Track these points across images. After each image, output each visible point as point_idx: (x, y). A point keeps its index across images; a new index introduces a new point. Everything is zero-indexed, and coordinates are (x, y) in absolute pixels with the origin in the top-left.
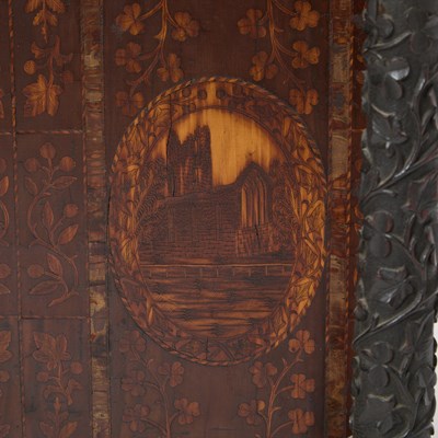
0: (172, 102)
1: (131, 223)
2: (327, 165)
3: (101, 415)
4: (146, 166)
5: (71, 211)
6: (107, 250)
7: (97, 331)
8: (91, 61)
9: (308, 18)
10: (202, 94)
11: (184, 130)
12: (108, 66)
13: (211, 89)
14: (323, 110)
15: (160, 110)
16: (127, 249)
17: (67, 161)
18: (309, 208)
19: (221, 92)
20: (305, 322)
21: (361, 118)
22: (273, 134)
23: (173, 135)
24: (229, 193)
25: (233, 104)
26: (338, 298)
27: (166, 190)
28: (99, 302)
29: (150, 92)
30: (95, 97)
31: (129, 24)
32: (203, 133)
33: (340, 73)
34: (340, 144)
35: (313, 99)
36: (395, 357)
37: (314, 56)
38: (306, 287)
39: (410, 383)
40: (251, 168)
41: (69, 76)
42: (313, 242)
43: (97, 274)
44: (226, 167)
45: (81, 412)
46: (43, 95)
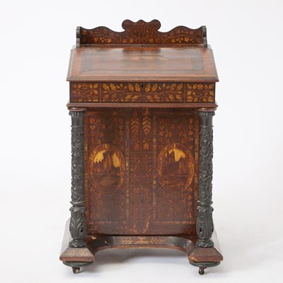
0: (168, 147)
1: (161, 168)
2: (194, 158)
3: (154, 203)
4: (164, 158)
5: (150, 166)
6: (156, 173)
7: (154, 187)
8: (154, 140)
9: (191, 133)
10: (173, 146)
11: (170, 152)
12: (157, 141)
14: (194, 148)
15: (166, 149)
16: (160, 173)
17: (150, 157)
18: (191, 165)
19: (176, 146)
20: (190, 186)
21: (200, 149)
22: (185, 153)
23: (168, 153)
24: (178, 162)
25: (178, 148)
26: (196, 181)
27: (167, 163)
28: (155, 182)
29: (164, 145)
30: (155, 146)
31: (161, 134)
32: (173, 152)
33: (196, 142)
34: (196, 154)
35: (192, 147)
36: (205, 186)
37: (192, 140)
38: (191, 179)
39: (208, 190)
40: (181, 158)
41: (151, 143)
42: (192, 172)
43: (155, 177)
44: (177, 158)
45: (151, 202)
46: (146, 146)
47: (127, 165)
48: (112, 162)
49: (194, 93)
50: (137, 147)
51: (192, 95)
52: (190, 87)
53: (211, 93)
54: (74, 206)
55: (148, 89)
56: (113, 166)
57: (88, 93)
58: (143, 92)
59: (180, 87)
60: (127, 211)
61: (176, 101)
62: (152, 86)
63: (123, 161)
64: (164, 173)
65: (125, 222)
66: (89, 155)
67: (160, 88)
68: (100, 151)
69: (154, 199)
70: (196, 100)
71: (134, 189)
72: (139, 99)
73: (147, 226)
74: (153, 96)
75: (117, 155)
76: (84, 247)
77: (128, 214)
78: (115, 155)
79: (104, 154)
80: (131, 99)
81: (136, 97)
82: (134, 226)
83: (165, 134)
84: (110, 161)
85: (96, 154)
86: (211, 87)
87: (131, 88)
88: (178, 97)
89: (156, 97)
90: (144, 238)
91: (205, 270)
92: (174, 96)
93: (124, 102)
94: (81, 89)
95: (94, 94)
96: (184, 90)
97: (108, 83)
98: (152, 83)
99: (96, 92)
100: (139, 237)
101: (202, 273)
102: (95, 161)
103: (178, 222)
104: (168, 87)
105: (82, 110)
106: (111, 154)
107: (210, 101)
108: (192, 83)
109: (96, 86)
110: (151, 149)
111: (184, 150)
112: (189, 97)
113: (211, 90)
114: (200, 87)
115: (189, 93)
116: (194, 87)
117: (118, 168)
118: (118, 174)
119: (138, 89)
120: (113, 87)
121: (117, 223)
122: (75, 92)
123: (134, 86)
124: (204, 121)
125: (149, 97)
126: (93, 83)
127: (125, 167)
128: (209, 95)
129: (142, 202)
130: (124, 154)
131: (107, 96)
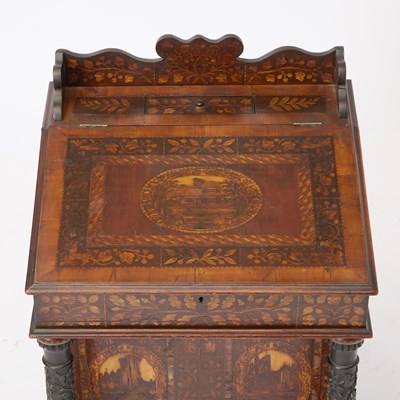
0: (257, 348)
1: (241, 382)
2: (312, 365)
4: (247, 366)
5: (219, 378)
6: (232, 389)
10: (268, 346)
11: (261, 356)
13: (271, 345)
14: (312, 350)
15: (253, 350)
16: (239, 389)
17: (218, 365)
18: (305, 377)
19: (275, 345)
22: (293, 357)
23: (257, 358)
24: (276, 374)
25: (278, 349)
27: (254, 373)
30: (229, 347)
32: (268, 356)
35: (308, 347)
40: (285, 367)
42: (306, 386)
43: (228, 396)
44: (276, 365)
46: (211, 346)
47: (171, 377)
48: (139, 373)
49: (319, 311)
50: (190, 348)
51: (313, 314)
52: (310, 301)
53: (358, 310)
55: (213, 305)
56: (140, 380)
59: (287, 300)
62: (222, 299)
63: (162, 369)
66: (89, 362)
67: (241, 303)
68: (112, 355)
70: (323, 322)
72: (193, 320)
75: (149, 362)
78: (144, 361)
79: (120, 360)
80: (176, 321)
81: (185, 318)
84: (134, 372)
85: (104, 361)
86: (358, 299)
87: (175, 303)
88: (282, 317)
89: (232, 317)
92: (274, 316)
93: (160, 326)
94: (60, 304)
95: (90, 313)
96: (296, 305)
97: (122, 294)
99: (95, 309)
102: (103, 371)
104: (259, 301)
106: (137, 360)
108: (315, 295)
109: (94, 299)
110: (220, 351)
111: (289, 352)
112: (308, 318)
113: (358, 305)
114: (334, 300)
115: (308, 310)
116: (321, 300)
117: (152, 382)
118: (152, 392)
119: (191, 304)
120: (134, 301)
123: (181, 299)
125: (216, 318)
127: (167, 380)
128: (352, 314)
130: (163, 359)
131: (120, 316)
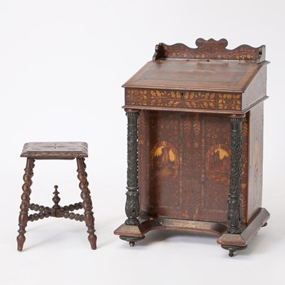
0: (214, 147)
1: (208, 164)
3: (203, 193)
4: (211, 156)
5: (199, 162)
6: (205, 168)
7: (202, 180)
8: (203, 141)
10: (218, 146)
11: (216, 151)
12: (205, 142)
15: (212, 148)
16: (207, 168)
17: (199, 155)
19: (221, 146)
22: (228, 152)
23: (214, 152)
24: (222, 161)
25: (223, 148)
28: (203, 176)
29: (212, 145)
30: (203, 145)
31: (209, 135)
32: (218, 152)
40: (225, 157)
41: (200, 143)
43: (203, 172)
44: (221, 157)
45: (200, 193)
46: (196, 145)
47: (181, 160)
48: (169, 157)
49: (224, 102)
50: (189, 145)
51: (222, 103)
52: (221, 97)
53: (238, 102)
54: (129, 191)
55: (186, 97)
56: (169, 160)
57: (139, 98)
58: (182, 99)
59: (213, 96)
60: (181, 199)
61: (210, 108)
62: (190, 94)
63: (177, 155)
64: (211, 168)
65: (178, 208)
67: (196, 97)
68: (159, 146)
69: (203, 191)
70: (226, 107)
71: (187, 181)
72: (179, 104)
73: (197, 212)
74: (190, 102)
75: (173, 151)
76: (135, 225)
77: (181, 201)
78: (171, 151)
79: (162, 149)
80: (173, 104)
81: (177, 103)
82: (186, 212)
83: (211, 136)
84: (167, 156)
85: (156, 149)
86: (238, 97)
87: (173, 95)
88: (211, 104)
89: (193, 103)
90: (193, 222)
91: (234, 253)
92: (208, 103)
93: (168, 107)
94: (133, 94)
95: (143, 99)
96: (216, 99)
97: (155, 90)
98: (190, 92)
99: (145, 97)
100: (189, 221)
101: (231, 255)
102: (155, 155)
103: (222, 211)
104: (203, 96)
105: (136, 111)
106: (168, 150)
107: (237, 109)
108: (223, 93)
109: (145, 92)
110: (200, 148)
111: (227, 150)
112: (221, 105)
113: (238, 99)
114: (229, 96)
115: (220, 101)
116: (225, 96)
117: (174, 162)
118: (173, 167)
119: (179, 96)
120: (159, 94)
121: (172, 207)
122: (129, 96)
123: (175, 93)
124: (235, 125)
125: (188, 103)
126: (143, 89)
127: (179, 162)
128: (236, 104)
129: (193, 192)
130: (178, 150)
131: (154, 101)
